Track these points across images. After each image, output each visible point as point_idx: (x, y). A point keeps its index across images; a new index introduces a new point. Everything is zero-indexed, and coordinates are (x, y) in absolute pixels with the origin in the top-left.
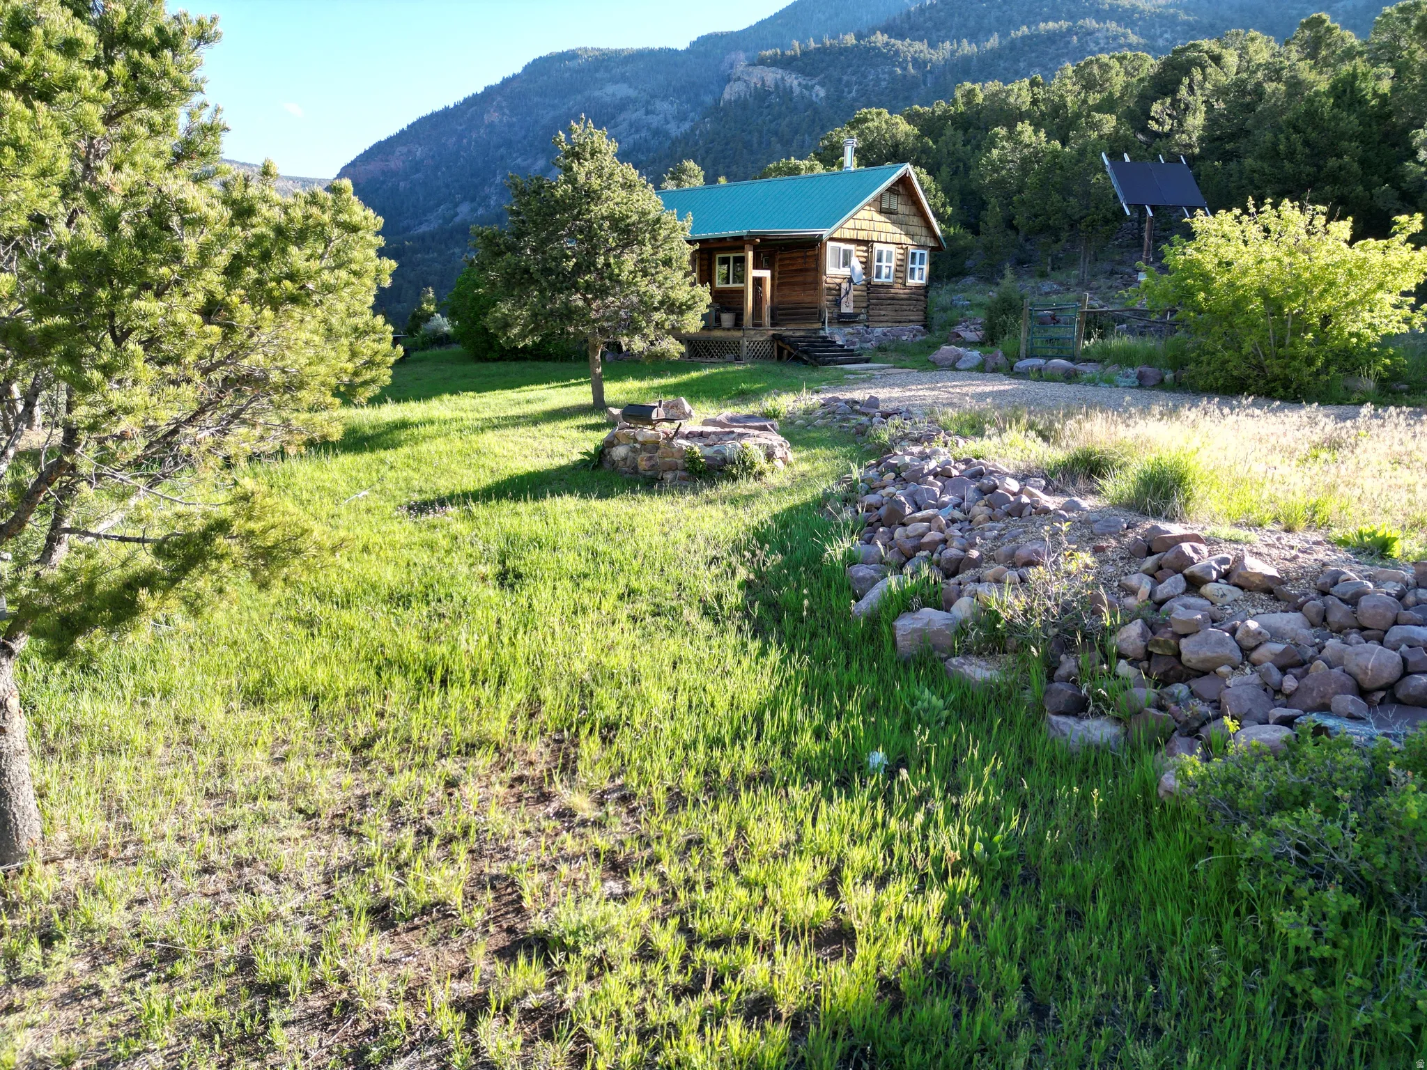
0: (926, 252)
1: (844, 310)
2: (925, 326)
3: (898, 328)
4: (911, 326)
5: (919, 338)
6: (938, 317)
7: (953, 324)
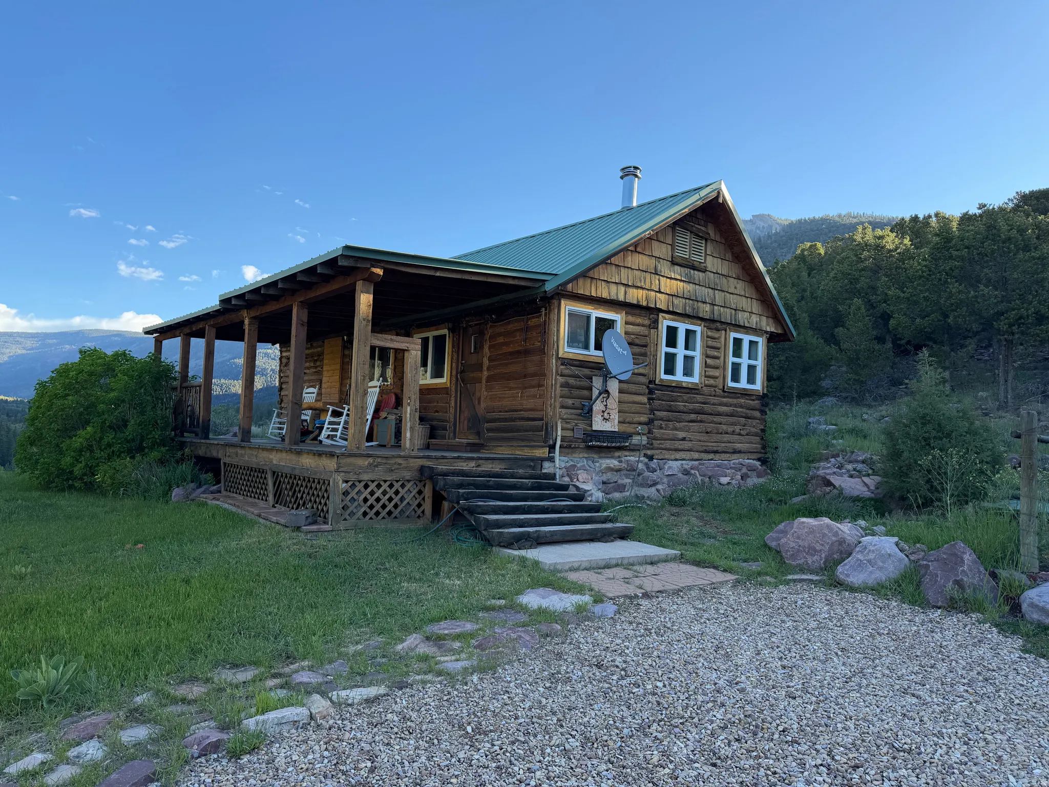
0: (761, 341)
1: (599, 424)
2: (764, 461)
3: (711, 463)
4: (736, 460)
5: (753, 481)
6: (786, 448)
7: (812, 459)
